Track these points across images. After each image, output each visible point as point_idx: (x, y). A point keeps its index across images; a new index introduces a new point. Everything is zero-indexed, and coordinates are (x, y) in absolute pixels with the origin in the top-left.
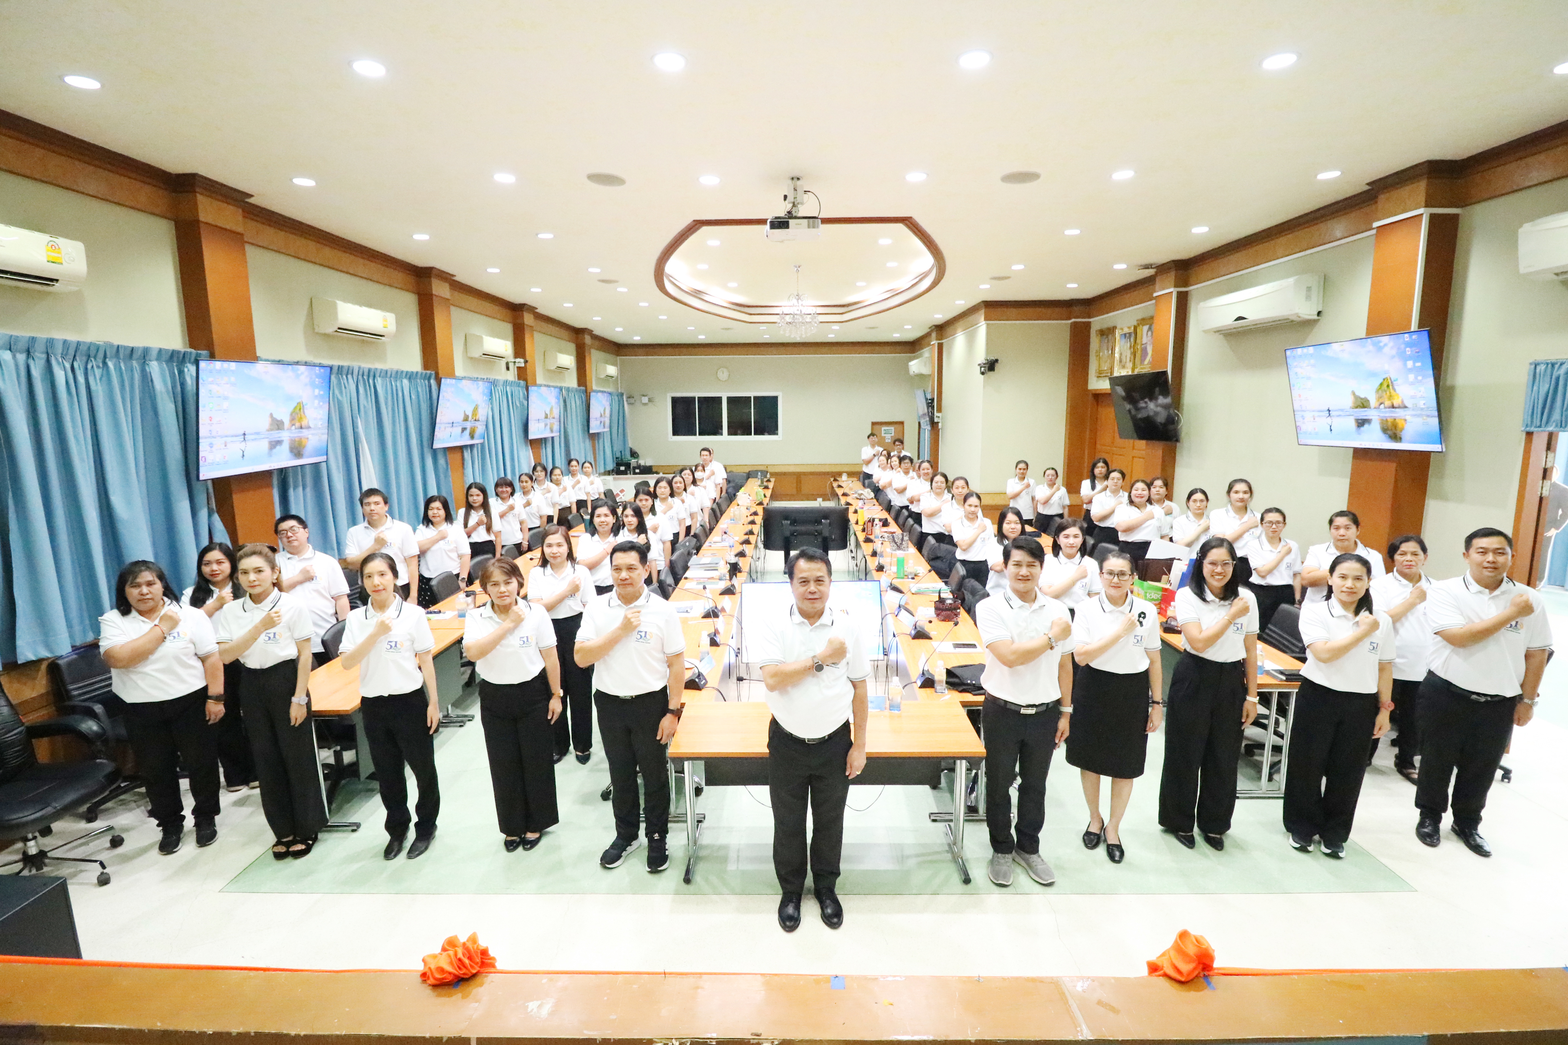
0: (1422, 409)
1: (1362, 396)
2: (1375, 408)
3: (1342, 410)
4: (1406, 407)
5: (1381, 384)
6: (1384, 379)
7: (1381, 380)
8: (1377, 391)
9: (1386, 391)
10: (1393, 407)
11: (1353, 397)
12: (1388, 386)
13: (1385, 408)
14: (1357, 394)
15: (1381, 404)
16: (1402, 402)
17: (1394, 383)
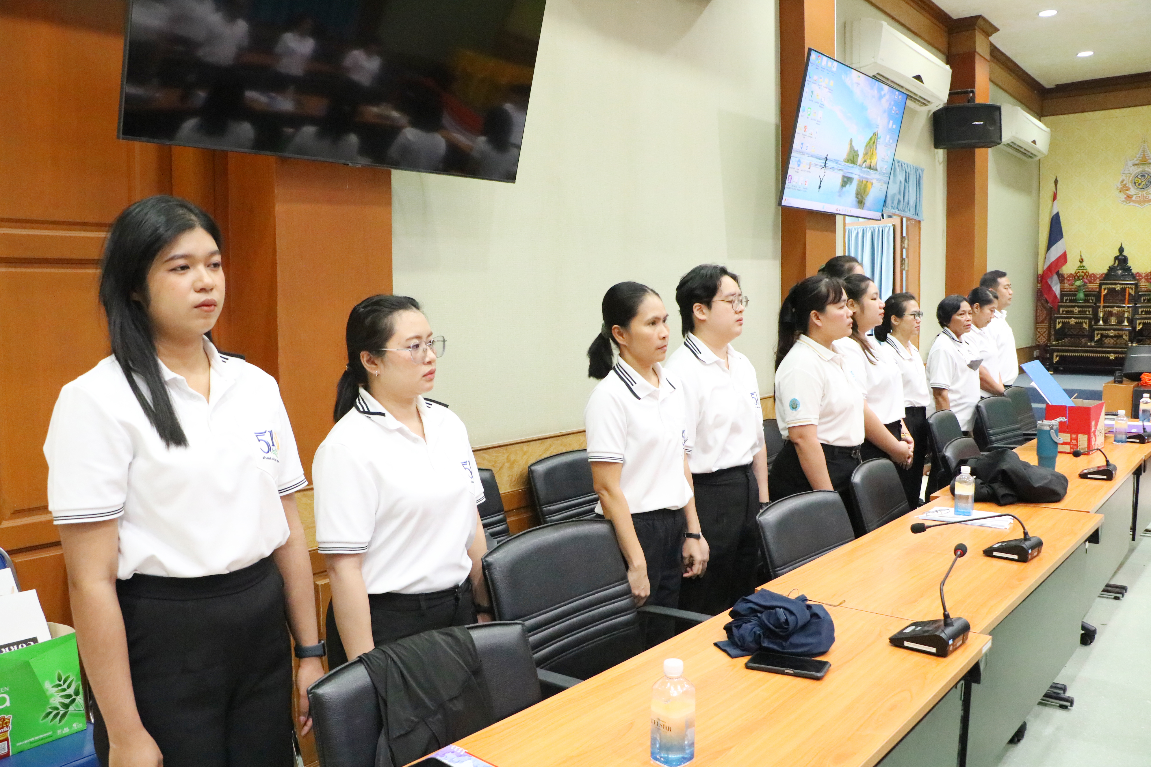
0: (884, 174)
1: (856, 149)
2: (859, 166)
3: (836, 161)
4: (876, 170)
5: (871, 139)
6: (874, 133)
7: (872, 134)
8: (866, 146)
9: (871, 148)
10: (870, 168)
11: (849, 146)
12: (874, 142)
13: (865, 167)
14: (853, 144)
15: (865, 161)
16: (876, 164)
17: (879, 140)
